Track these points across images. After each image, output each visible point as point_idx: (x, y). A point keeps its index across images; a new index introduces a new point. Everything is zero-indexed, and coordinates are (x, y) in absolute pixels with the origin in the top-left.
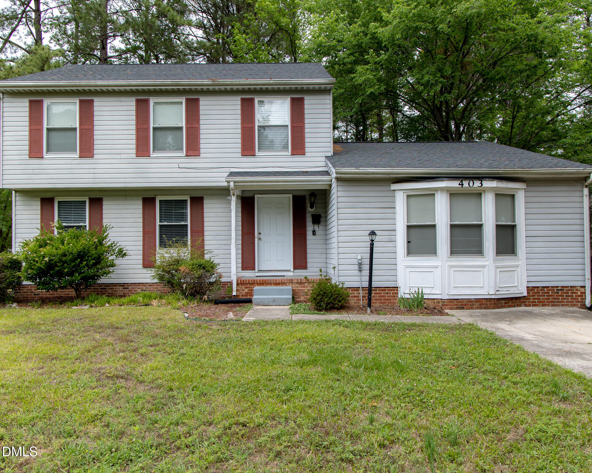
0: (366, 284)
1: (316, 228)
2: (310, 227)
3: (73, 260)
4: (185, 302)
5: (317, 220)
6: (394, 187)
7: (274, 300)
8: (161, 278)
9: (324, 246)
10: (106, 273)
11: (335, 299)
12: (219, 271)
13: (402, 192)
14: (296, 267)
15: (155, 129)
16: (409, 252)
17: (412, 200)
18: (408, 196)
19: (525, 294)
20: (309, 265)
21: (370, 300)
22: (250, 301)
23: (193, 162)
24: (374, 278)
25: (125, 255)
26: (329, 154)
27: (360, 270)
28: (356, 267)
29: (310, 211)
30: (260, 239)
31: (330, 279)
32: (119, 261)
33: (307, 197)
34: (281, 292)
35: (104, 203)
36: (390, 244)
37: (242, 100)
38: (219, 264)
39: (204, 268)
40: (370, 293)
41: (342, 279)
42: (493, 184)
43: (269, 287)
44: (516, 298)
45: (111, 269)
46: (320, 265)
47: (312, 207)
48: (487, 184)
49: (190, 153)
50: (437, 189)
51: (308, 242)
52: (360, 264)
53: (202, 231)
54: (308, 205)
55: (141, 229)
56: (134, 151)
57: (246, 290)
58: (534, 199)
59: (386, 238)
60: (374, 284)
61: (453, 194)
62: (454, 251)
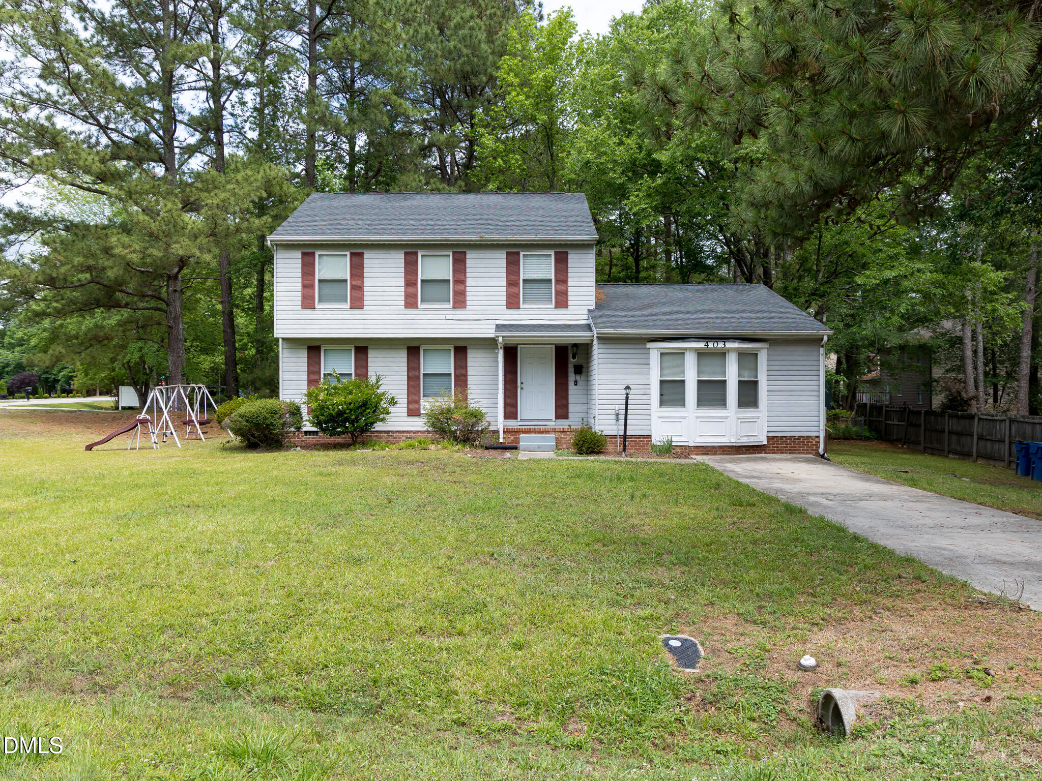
0: (622, 433)
1: (578, 378)
2: (572, 378)
3: (358, 408)
4: (459, 446)
5: (579, 370)
6: (649, 345)
7: (539, 447)
8: (433, 425)
9: (585, 397)
10: (383, 420)
11: (594, 444)
12: (487, 419)
13: (656, 351)
14: (557, 417)
15: (422, 281)
16: (662, 404)
17: (666, 357)
18: (662, 354)
19: (765, 442)
20: (570, 415)
21: (625, 446)
22: (516, 448)
23: (459, 313)
24: (628, 427)
25: (396, 403)
26: (592, 308)
27: (617, 420)
28: (614, 417)
29: (572, 361)
30: (522, 388)
31: (591, 428)
32: (392, 409)
33: (570, 348)
34: (545, 439)
35: (369, 351)
36: (645, 397)
37: (508, 253)
38: (487, 413)
39: (475, 417)
40: (625, 441)
41: (601, 428)
42: (736, 345)
43: (533, 435)
44: (757, 446)
45: (387, 416)
46: (581, 415)
47: (574, 358)
48: (729, 345)
49: (457, 305)
50: (686, 349)
51: (570, 392)
52: (617, 415)
53: (466, 381)
54: (571, 355)
55: (406, 378)
56: (403, 303)
57: (512, 438)
58: (775, 358)
59: (642, 392)
60: (628, 433)
61: (700, 354)
62: (701, 403)
